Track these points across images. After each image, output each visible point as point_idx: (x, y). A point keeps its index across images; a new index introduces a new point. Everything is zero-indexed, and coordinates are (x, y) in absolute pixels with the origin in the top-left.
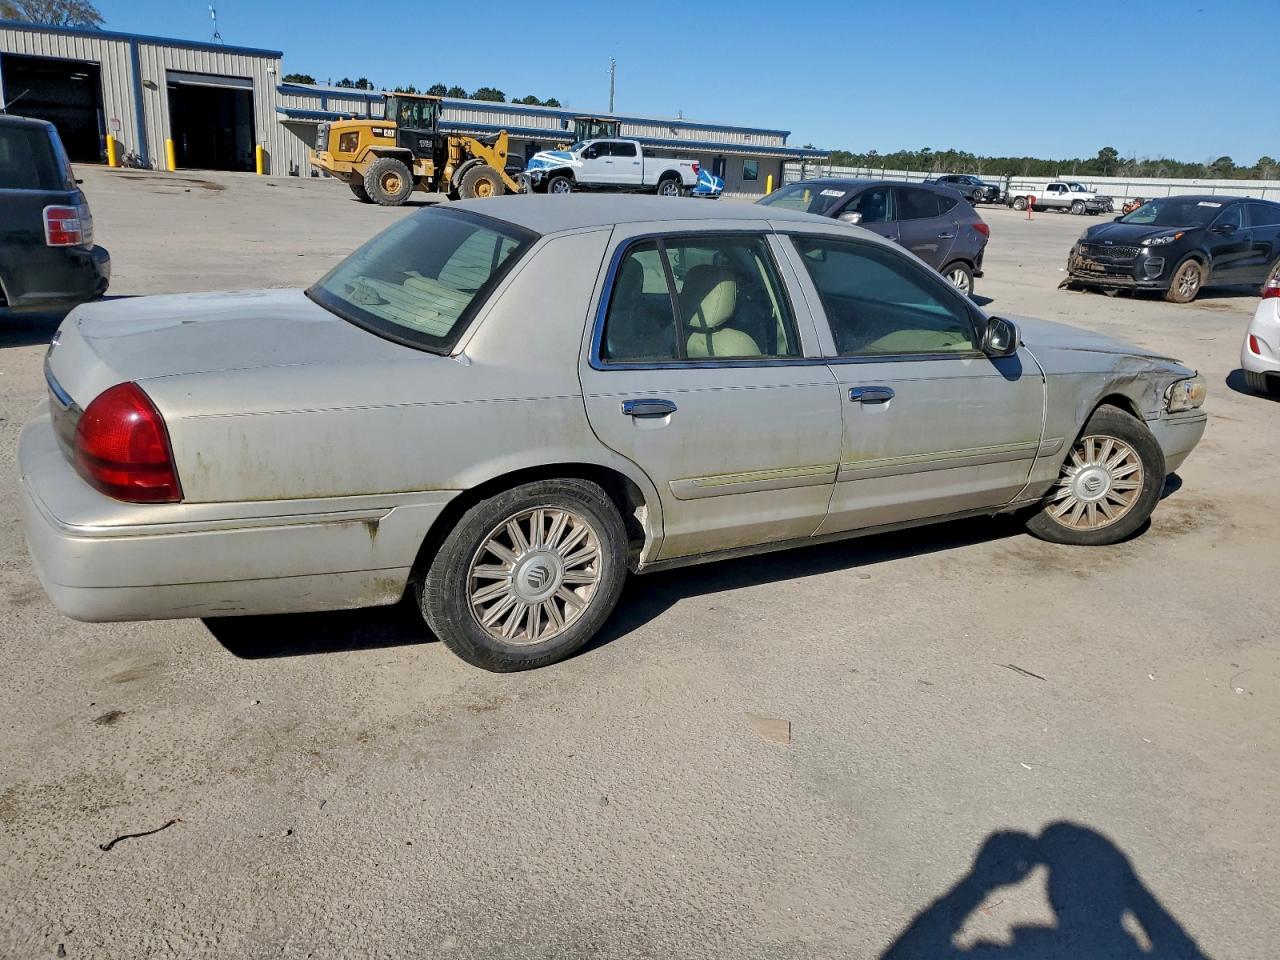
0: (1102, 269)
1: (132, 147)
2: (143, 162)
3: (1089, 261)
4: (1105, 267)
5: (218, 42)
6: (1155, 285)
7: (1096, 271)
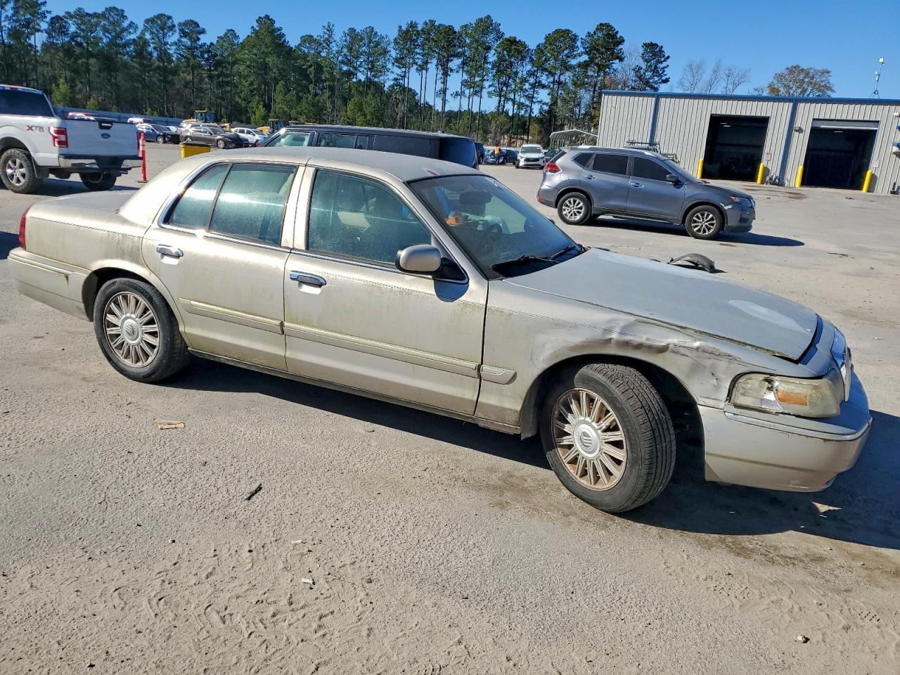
1: (775, 172)
2: (779, 182)
5: (876, 97)
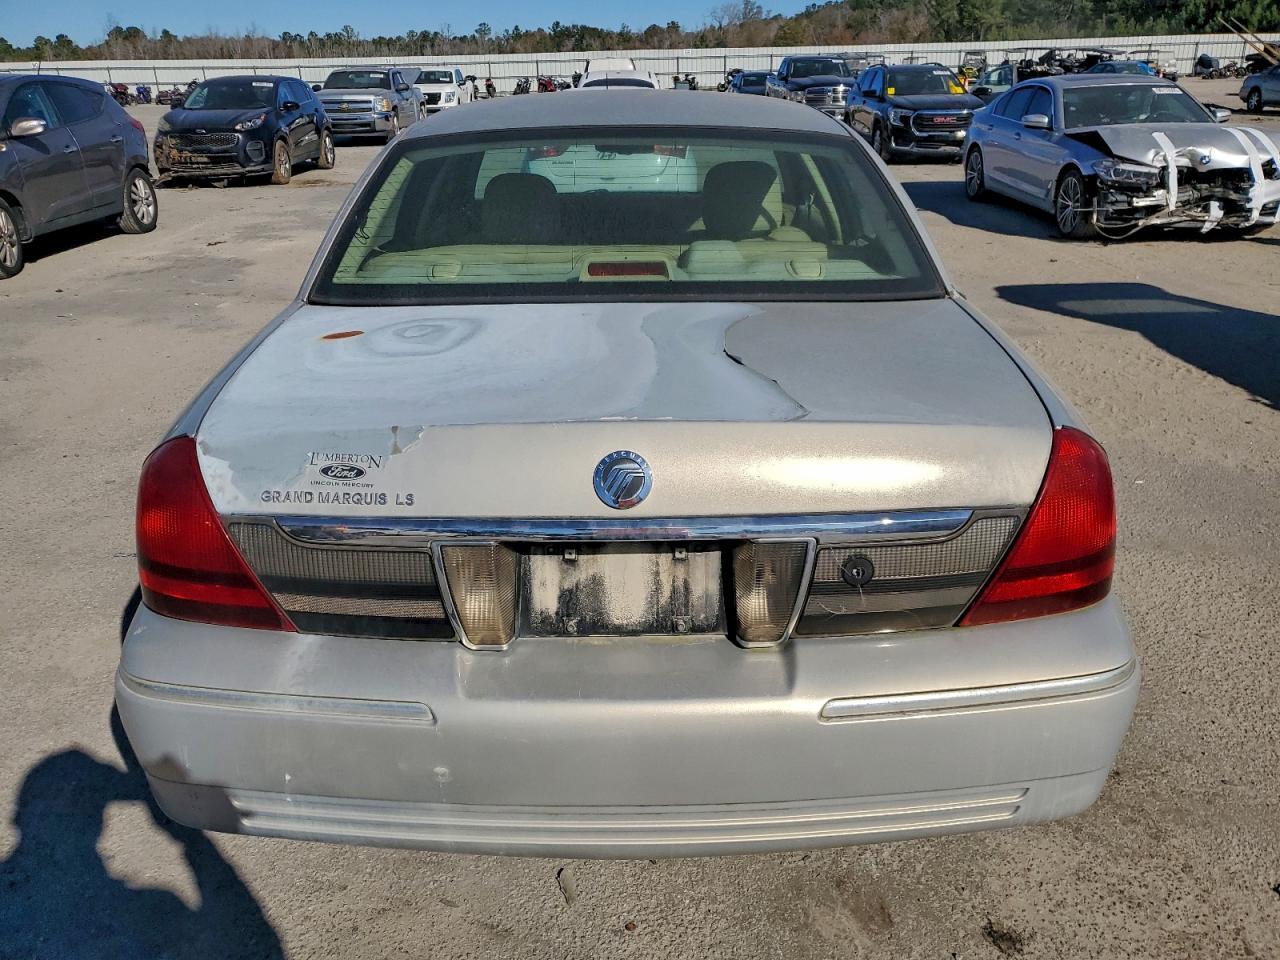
0: (206, 160)
3: (186, 154)
4: (208, 157)
6: (263, 170)
7: (198, 163)
